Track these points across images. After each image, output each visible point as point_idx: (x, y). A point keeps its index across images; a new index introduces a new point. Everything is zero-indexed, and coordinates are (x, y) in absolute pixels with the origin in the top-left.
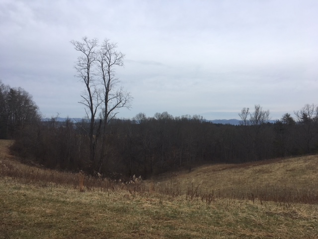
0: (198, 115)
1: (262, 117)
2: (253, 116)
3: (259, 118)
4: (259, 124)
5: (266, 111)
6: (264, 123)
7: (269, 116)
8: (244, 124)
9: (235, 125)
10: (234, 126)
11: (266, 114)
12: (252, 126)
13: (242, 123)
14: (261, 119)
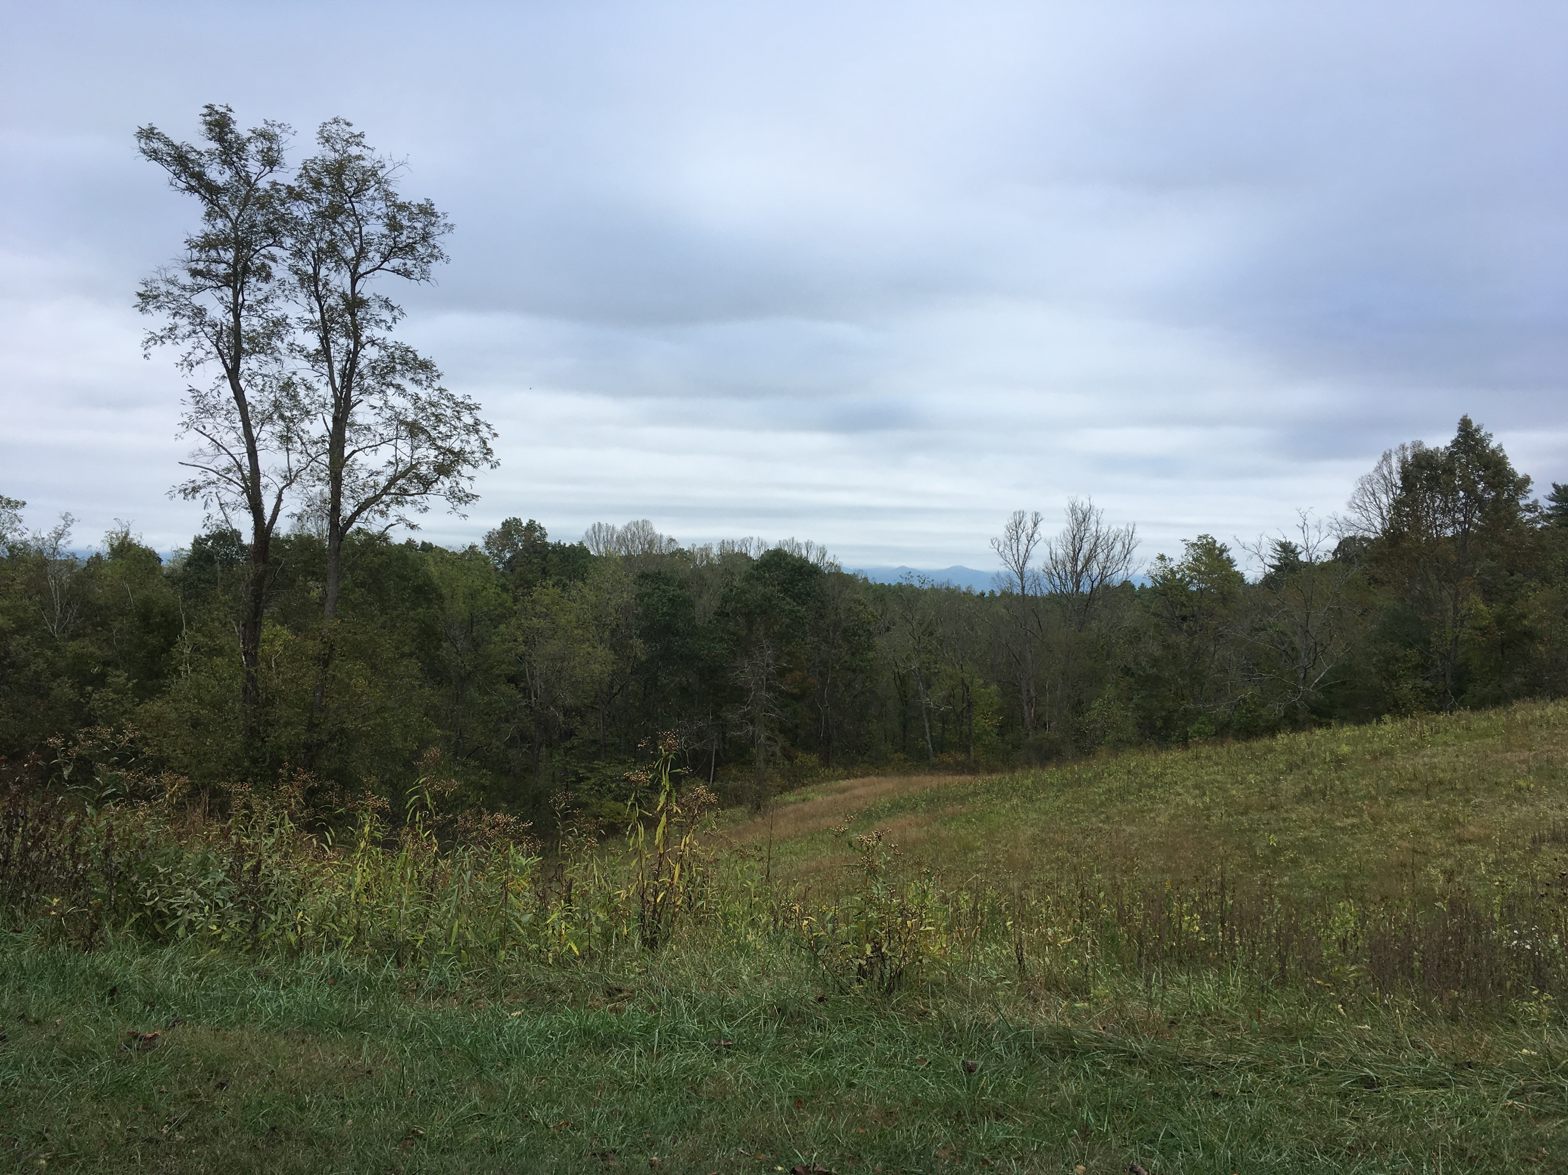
0: (801, 539)
1: (1101, 557)
2: (1060, 552)
3: (1088, 560)
4: (1086, 588)
5: (1123, 528)
6: (1107, 586)
7: (1136, 553)
8: (1017, 590)
9: (977, 591)
10: (968, 594)
11: (1118, 547)
12: (1052, 598)
13: (1005, 585)
14: (1095, 570)
